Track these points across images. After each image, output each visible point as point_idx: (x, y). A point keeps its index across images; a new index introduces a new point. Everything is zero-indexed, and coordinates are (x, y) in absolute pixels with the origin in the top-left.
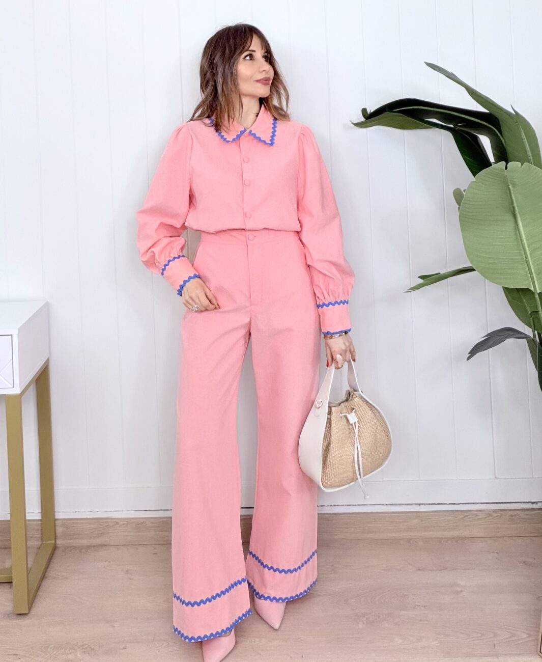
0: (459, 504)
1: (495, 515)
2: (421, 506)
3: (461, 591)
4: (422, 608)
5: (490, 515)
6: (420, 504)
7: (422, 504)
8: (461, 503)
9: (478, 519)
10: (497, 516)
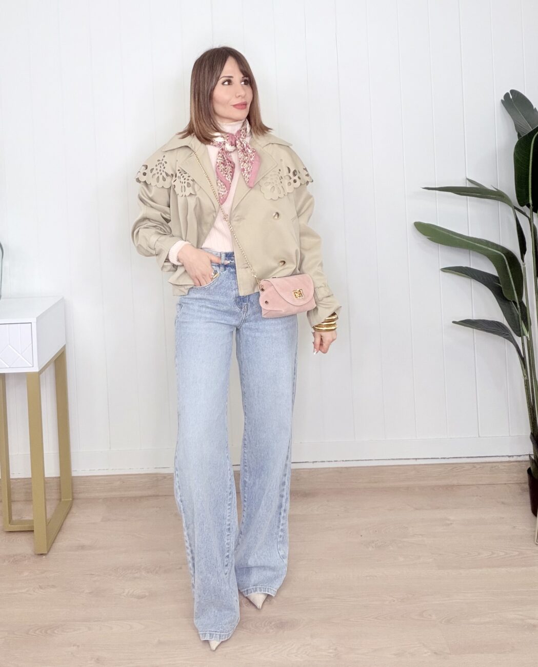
0: (448, 458)
1: (478, 466)
2: (417, 460)
3: (451, 524)
4: (420, 536)
5: (474, 467)
6: (416, 459)
7: (419, 459)
8: (451, 458)
9: (464, 470)
10: (480, 467)
